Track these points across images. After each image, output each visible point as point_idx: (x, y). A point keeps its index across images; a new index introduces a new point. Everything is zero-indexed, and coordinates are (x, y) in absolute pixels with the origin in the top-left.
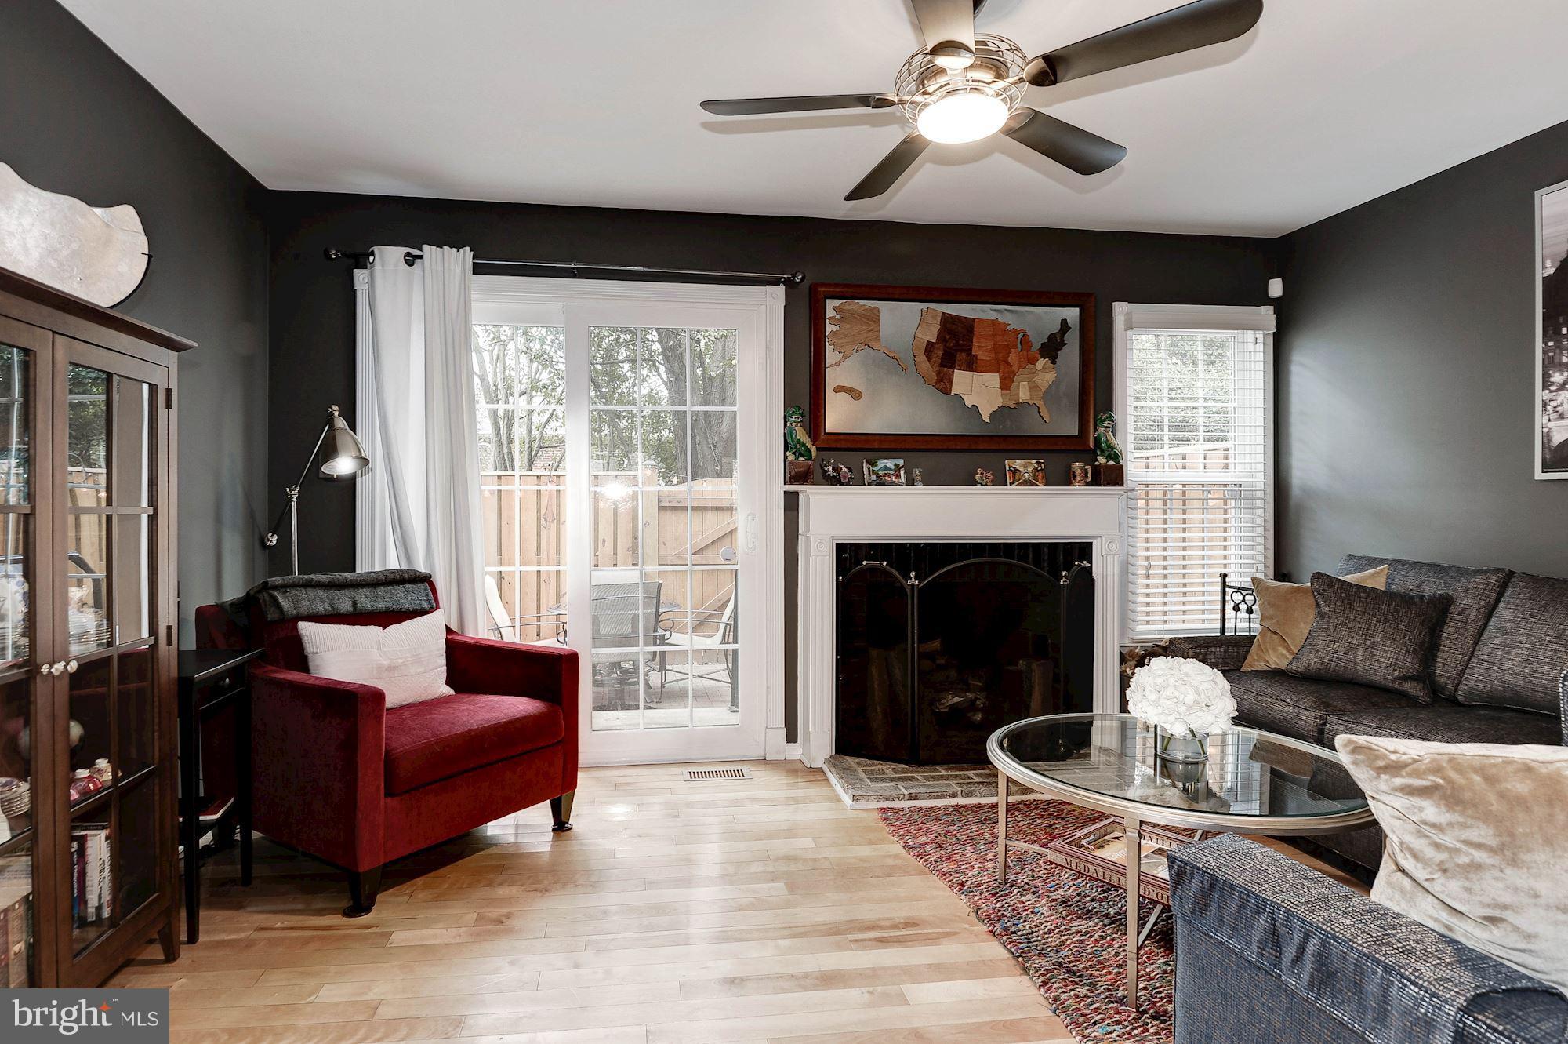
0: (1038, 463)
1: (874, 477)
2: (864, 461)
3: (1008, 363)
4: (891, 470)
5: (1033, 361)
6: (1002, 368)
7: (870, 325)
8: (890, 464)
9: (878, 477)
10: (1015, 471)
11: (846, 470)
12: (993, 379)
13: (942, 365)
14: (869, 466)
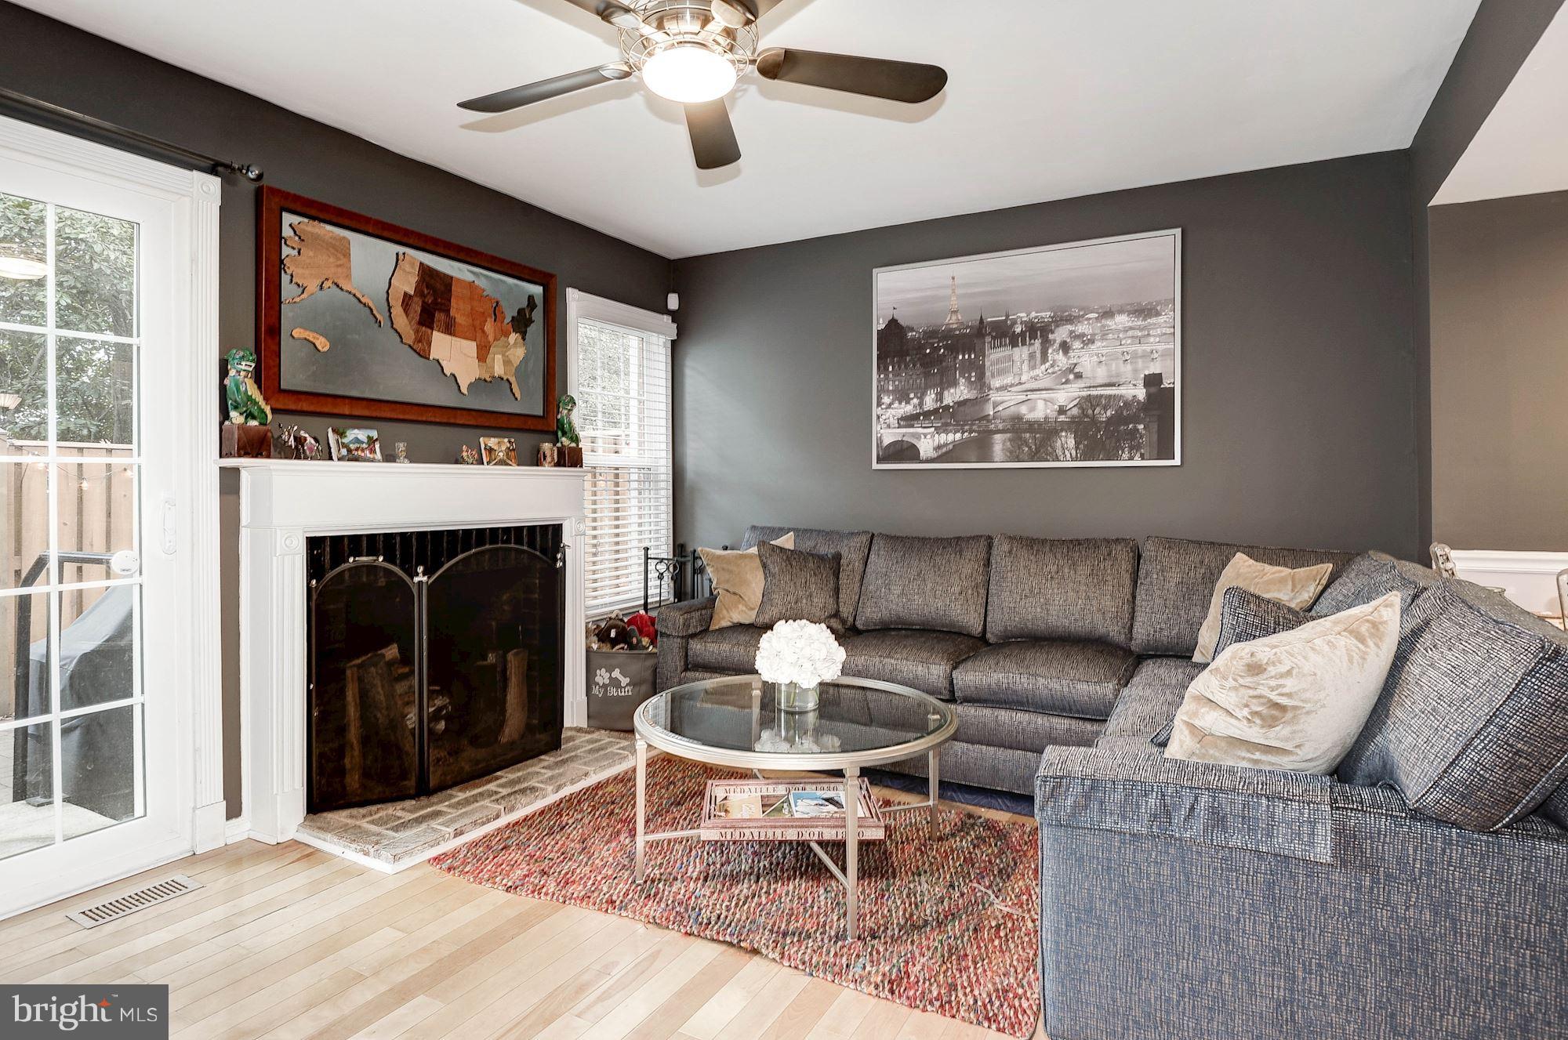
0: (510, 442)
1: (344, 452)
2: (330, 430)
3: (483, 332)
4: (363, 443)
5: (507, 335)
6: (479, 335)
7: (339, 259)
8: (362, 435)
9: (349, 451)
10: (490, 450)
11: (313, 442)
12: (470, 347)
13: (421, 323)
14: (336, 437)
